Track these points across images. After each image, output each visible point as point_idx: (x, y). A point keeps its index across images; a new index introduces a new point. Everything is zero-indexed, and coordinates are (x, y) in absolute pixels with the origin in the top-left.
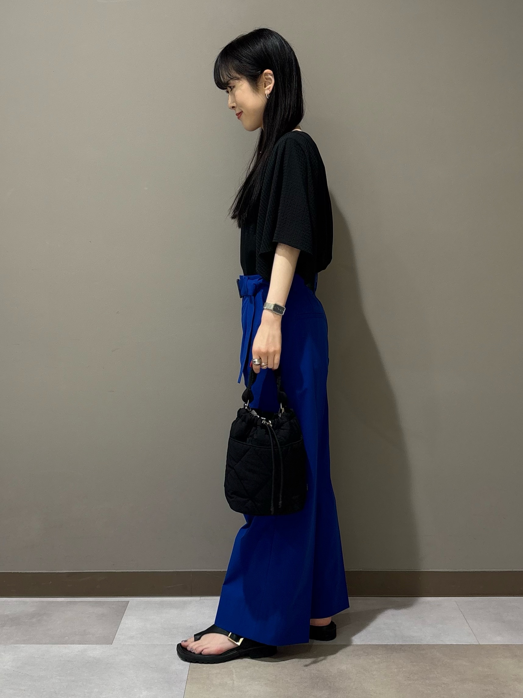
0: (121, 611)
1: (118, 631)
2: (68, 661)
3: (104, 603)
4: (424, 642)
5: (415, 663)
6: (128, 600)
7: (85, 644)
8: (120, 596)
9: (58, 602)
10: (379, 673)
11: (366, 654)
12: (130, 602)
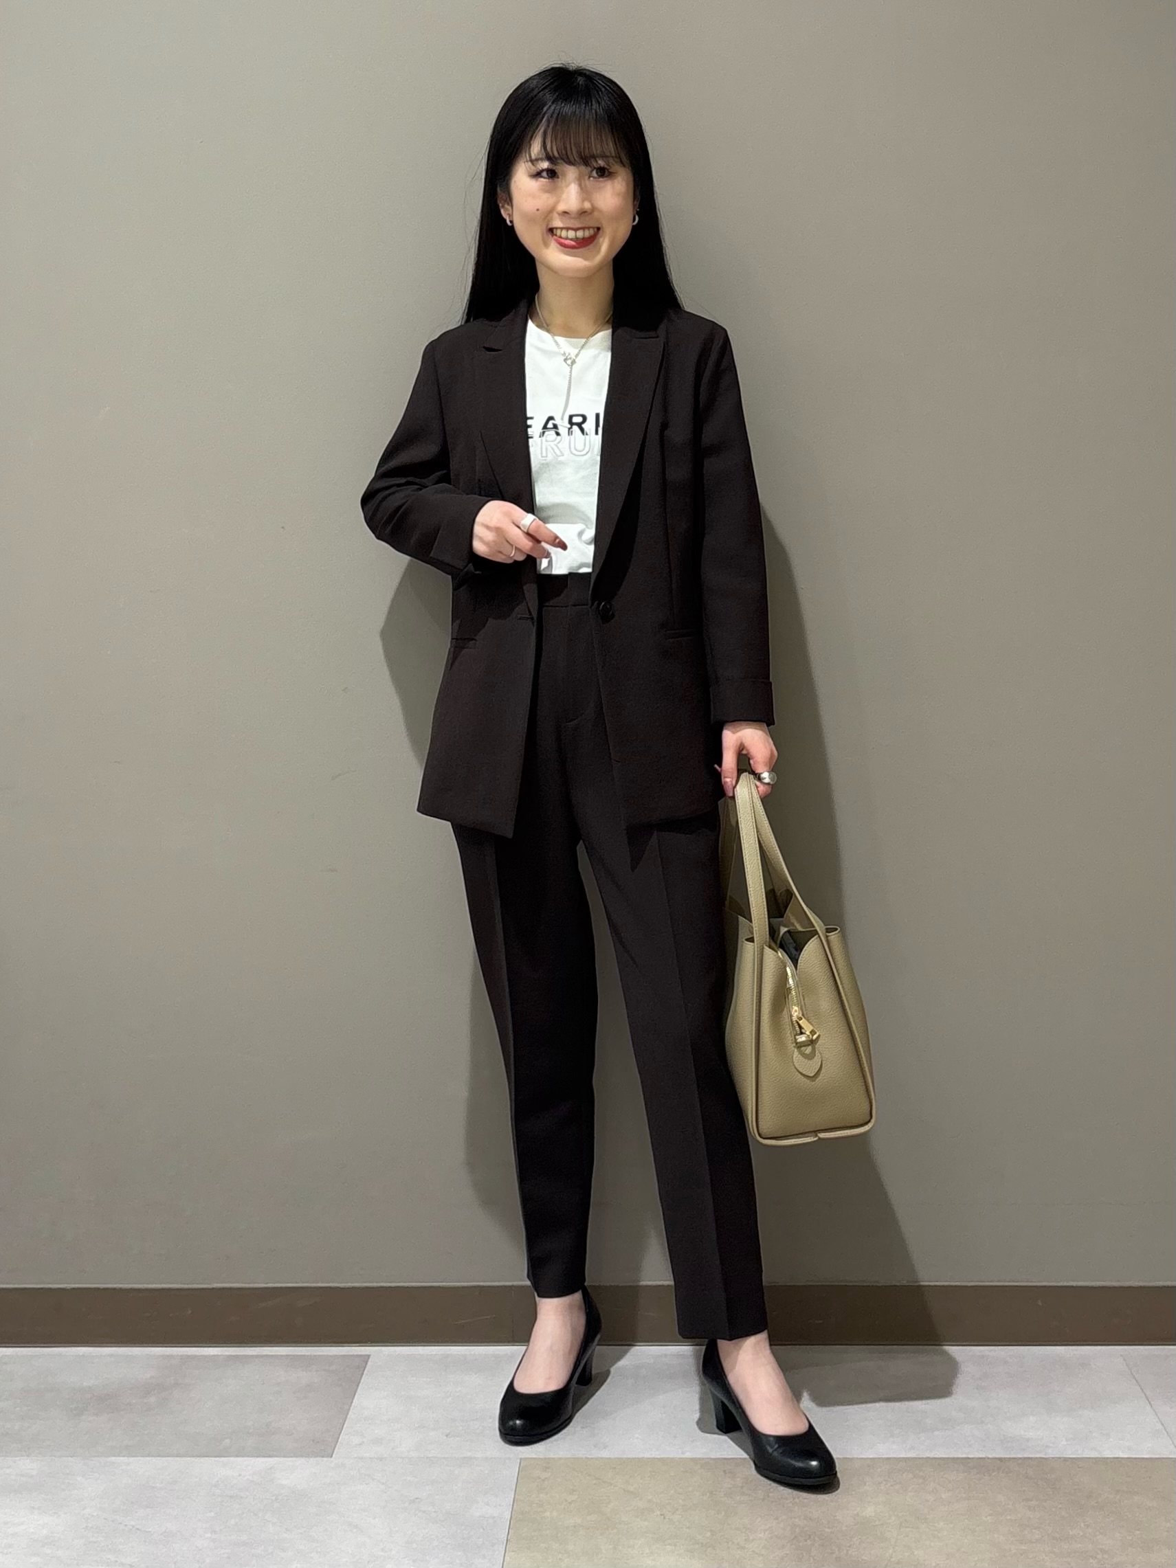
0: (352, 1377)
1: (345, 1426)
2: (231, 1497)
3: (311, 1360)
4: (1051, 1453)
5: (1033, 1503)
6: (367, 1353)
7: (270, 1456)
8: (348, 1343)
9: (206, 1357)
10: (952, 1526)
11: (921, 1481)
12: (371, 1357)
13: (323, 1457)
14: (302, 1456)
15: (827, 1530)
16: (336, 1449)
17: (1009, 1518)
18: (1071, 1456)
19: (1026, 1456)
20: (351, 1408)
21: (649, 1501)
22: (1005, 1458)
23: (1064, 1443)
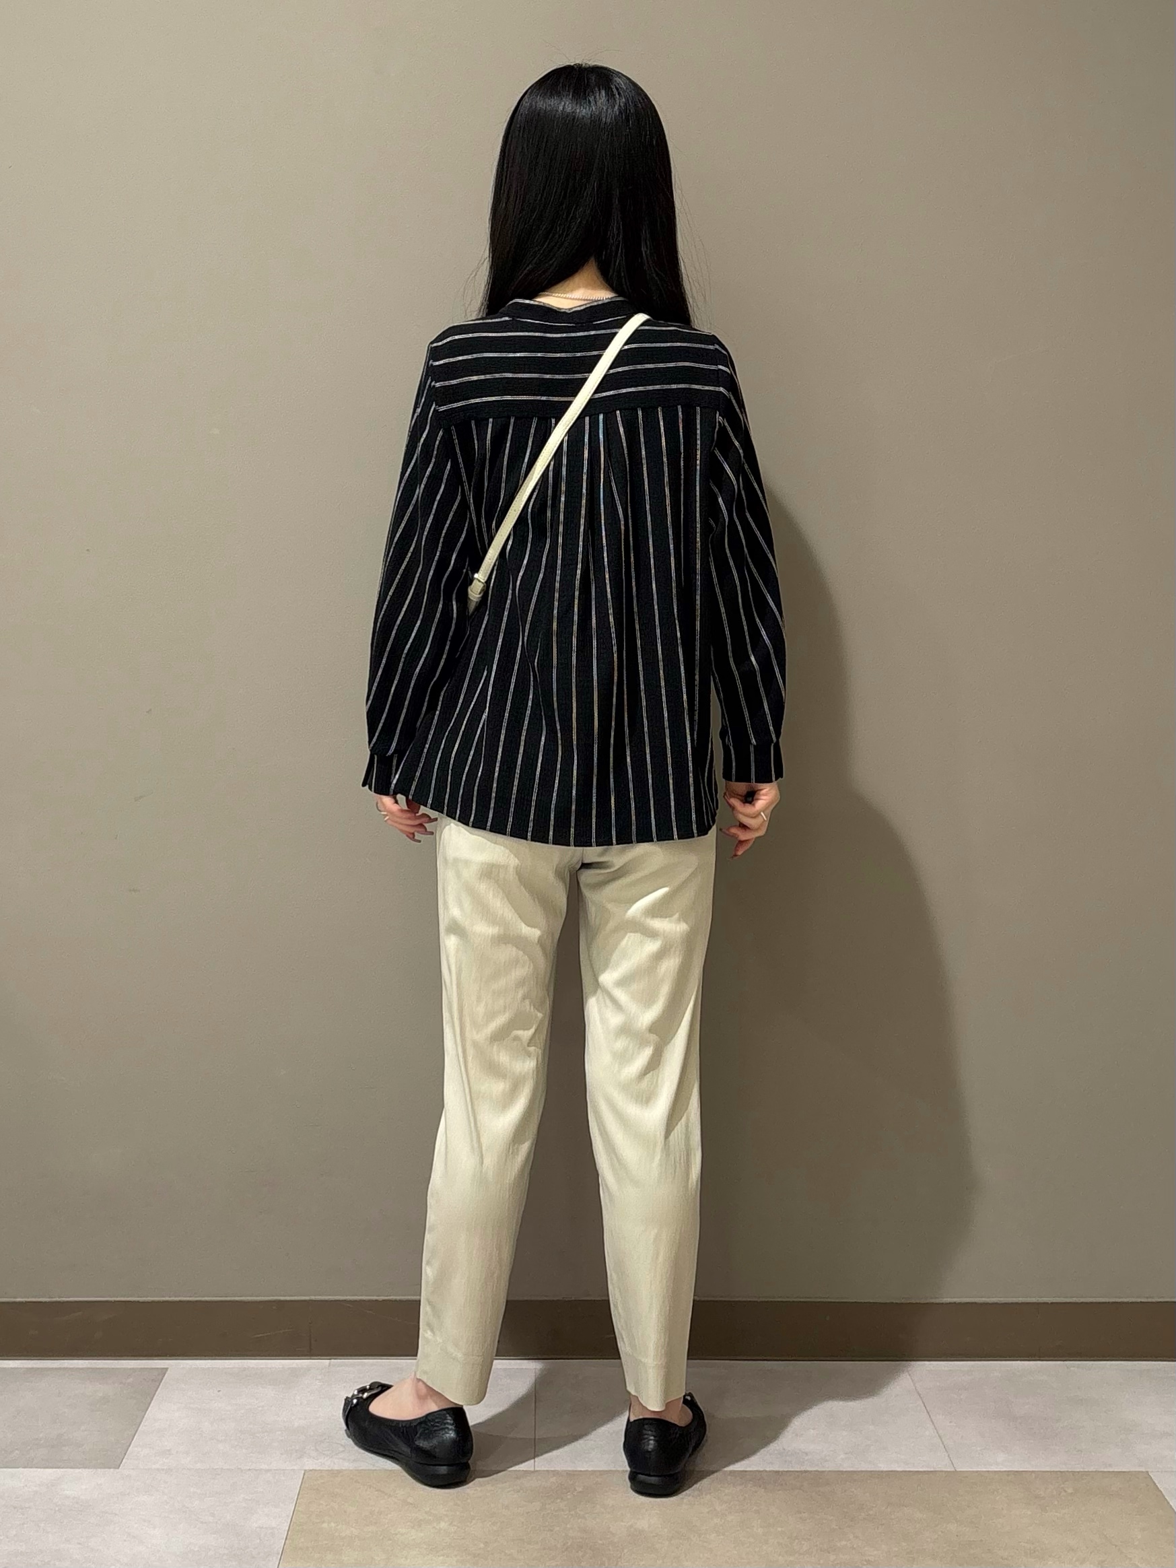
0: (145, 1392)
1: (135, 1438)
2: (15, 1508)
3: (110, 1372)
4: (830, 1466)
5: (805, 1515)
6: (165, 1366)
7: (59, 1468)
8: (145, 1356)
10: (723, 1537)
12: (169, 1370)
13: (110, 1468)
14: (88, 1467)
15: (600, 1542)
16: (124, 1460)
17: (779, 1529)
18: (849, 1469)
19: (803, 1469)
20: (145, 1419)
21: (426, 1513)
22: (782, 1472)
23: (843, 1456)
